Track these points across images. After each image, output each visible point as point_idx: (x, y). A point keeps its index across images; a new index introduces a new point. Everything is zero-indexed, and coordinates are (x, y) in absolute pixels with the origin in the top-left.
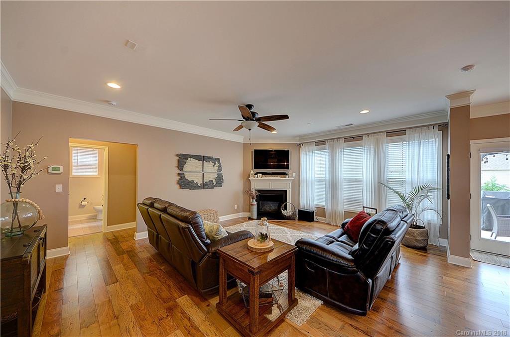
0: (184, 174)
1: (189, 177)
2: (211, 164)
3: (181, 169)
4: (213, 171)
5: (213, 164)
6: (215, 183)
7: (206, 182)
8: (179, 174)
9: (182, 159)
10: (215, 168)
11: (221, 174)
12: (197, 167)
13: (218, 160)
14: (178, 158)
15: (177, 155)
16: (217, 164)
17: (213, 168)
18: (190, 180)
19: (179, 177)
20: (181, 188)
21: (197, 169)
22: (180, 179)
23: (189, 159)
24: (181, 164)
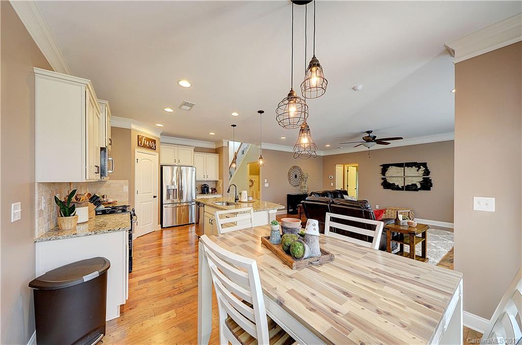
0: (385, 178)
1: (390, 181)
2: (414, 168)
3: (384, 175)
4: (416, 175)
5: (417, 168)
6: (419, 186)
7: (408, 185)
8: (383, 179)
9: (385, 168)
10: (419, 172)
11: (429, 178)
12: (398, 173)
13: (424, 164)
14: (382, 167)
15: (381, 166)
16: (423, 169)
17: (416, 172)
18: (391, 183)
20: (384, 188)
22: (383, 182)
23: (390, 167)
24: (384, 171)
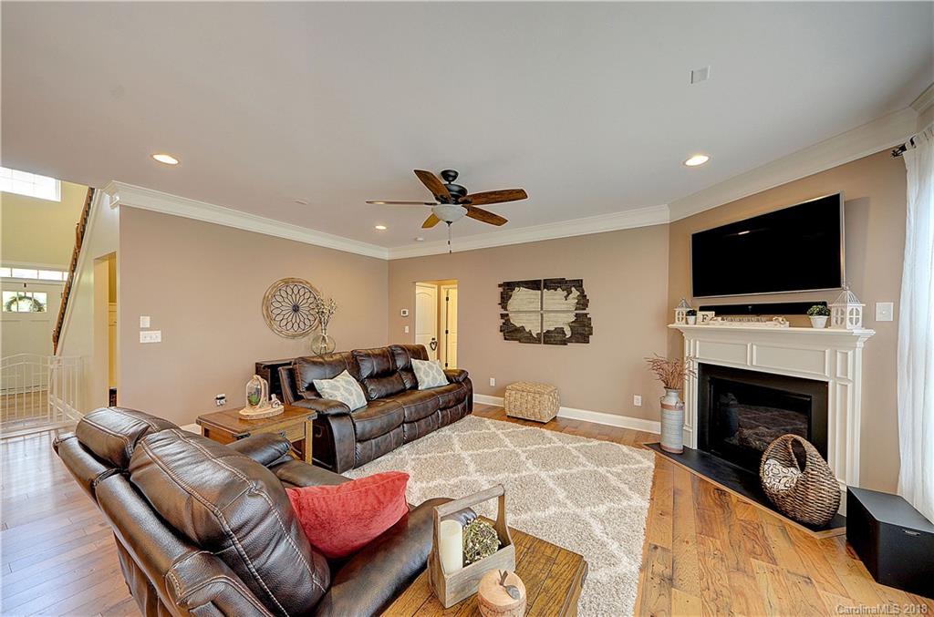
0: (507, 315)
1: (517, 321)
2: (560, 293)
3: (505, 308)
4: (564, 307)
5: (565, 293)
6: (568, 334)
7: (548, 332)
8: (503, 316)
9: (508, 288)
10: (568, 301)
11: (586, 314)
12: (530, 303)
13: (578, 284)
14: (501, 289)
15: (500, 286)
16: (575, 293)
17: (564, 301)
18: (518, 325)
19: (504, 321)
20: (506, 339)
21: (531, 306)
22: (504, 324)
23: (517, 289)
24: (505, 298)
